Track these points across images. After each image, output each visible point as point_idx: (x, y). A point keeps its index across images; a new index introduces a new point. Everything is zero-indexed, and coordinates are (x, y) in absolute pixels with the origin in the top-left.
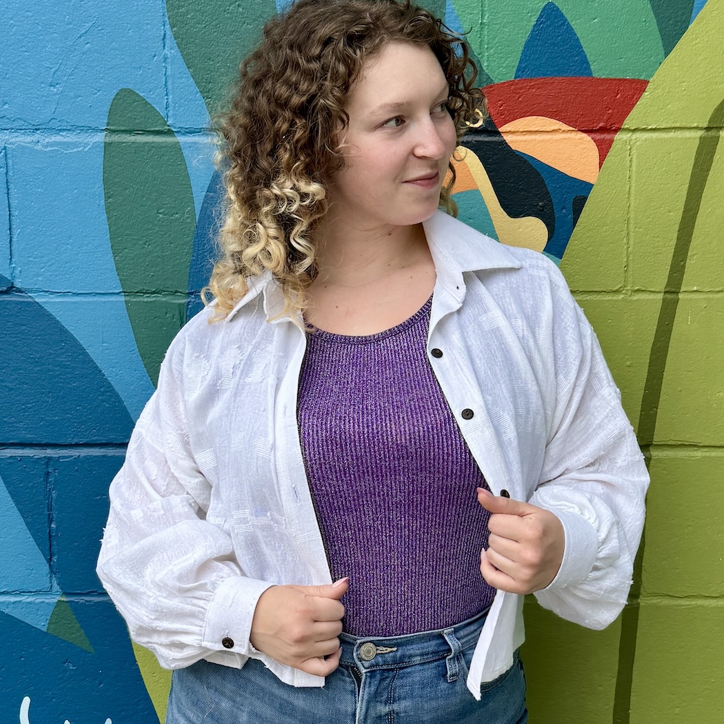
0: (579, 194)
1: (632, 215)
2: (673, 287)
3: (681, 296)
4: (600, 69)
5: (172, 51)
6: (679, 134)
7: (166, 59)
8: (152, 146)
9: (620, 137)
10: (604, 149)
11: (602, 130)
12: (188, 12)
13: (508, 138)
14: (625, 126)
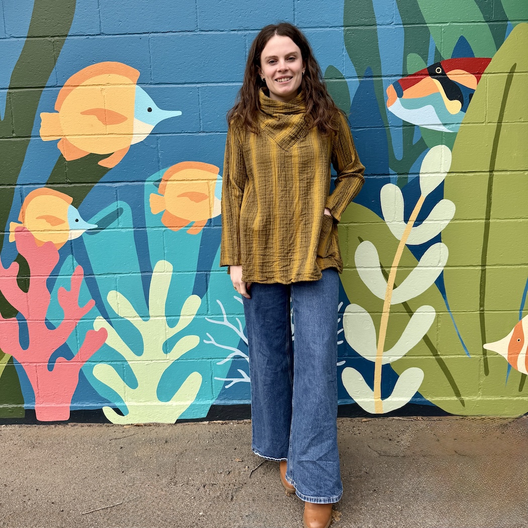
0: (471, 93)
1: (487, 99)
2: (500, 122)
3: (502, 124)
4: (477, 55)
5: (345, 53)
6: (501, 74)
7: (343, 56)
8: (338, 82)
9: (482, 75)
10: (478, 79)
11: (478, 73)
12: (350, 41)
13: (449, 76)
14: (485, 72)
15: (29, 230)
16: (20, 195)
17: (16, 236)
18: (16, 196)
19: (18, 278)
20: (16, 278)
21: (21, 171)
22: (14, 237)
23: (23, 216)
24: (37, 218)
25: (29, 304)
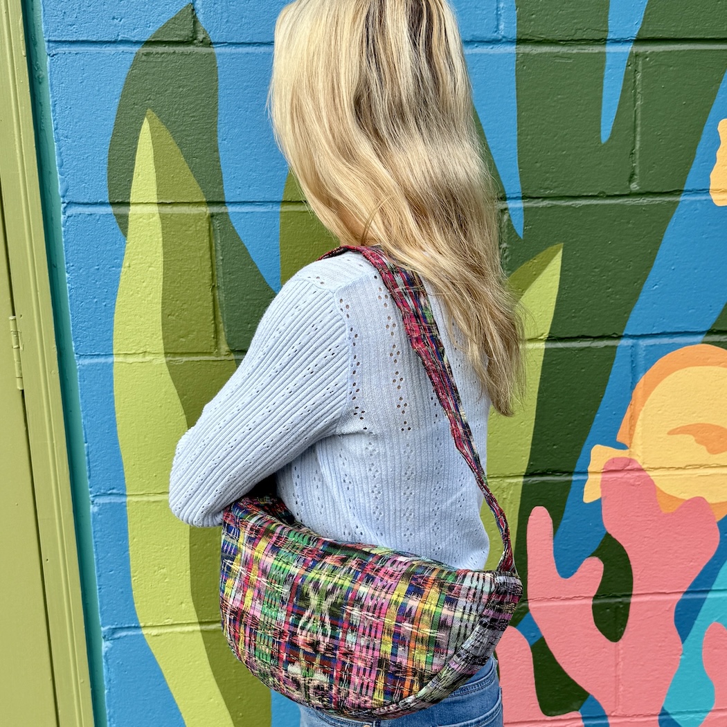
15: (644, 467)
16: (628, 367)
17: (604, 484)
18: (619, 368)
19: (598, 602)
20: (590, 602)
21: (642, 297)
22: (599, 490)
23: (632, 427)
24: (671, 433)
25: (620, 673)
